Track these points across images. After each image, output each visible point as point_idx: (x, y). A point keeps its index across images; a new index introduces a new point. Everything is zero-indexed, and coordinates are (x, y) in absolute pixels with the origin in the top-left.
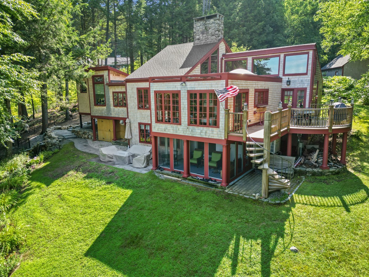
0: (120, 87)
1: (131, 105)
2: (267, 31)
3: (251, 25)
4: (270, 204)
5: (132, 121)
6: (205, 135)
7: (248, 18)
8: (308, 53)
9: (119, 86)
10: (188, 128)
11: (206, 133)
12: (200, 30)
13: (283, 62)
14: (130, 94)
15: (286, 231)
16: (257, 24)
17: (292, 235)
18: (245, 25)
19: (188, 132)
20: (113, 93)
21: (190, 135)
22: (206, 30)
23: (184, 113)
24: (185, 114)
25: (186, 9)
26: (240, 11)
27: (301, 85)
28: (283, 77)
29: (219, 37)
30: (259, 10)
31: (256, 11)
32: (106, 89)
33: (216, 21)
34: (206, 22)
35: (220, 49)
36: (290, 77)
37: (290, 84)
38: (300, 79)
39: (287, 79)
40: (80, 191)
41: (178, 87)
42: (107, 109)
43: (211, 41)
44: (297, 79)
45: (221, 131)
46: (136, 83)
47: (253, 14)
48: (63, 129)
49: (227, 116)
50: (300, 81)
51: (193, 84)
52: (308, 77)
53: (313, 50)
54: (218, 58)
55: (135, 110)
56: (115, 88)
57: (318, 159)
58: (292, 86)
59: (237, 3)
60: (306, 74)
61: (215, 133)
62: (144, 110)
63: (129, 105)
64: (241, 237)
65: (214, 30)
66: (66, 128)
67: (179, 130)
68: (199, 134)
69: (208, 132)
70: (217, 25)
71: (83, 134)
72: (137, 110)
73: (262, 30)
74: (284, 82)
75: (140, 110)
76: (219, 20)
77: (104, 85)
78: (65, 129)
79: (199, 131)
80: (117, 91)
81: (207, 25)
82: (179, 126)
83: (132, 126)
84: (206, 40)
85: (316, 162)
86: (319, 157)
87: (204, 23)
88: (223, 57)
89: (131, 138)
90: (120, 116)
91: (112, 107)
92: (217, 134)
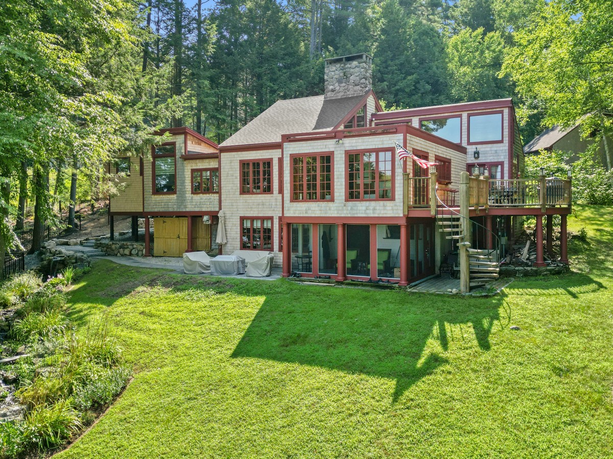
0: (207, 160)
1: (227, 188)
2: (422, 90)
3: (396, 79)
4: (474, 297)
5: (228, 216)
6: (374, 213)
7: (389, 68)
8: (502, 112)
9: (205, 160)
10: (345, 206)
11: (374, 209)
12: (335, 77)
13: (466, 125)
14: (227, 170)
15: (502, 315)
16: (404, 79)
17: (509, 318)
18: (385, 79)
19: (345, 212)
20: (193, 171)
21: (349, 215)
22: (345, 77)
23: (339, 184)
24: (341, 185)
25: (285, 49)
26: (376, 56)
27: (495, 158)
28: (468, 147)
29: (366, 87)
30: (408, 57)
31: (403, 58)
32: (178, 165)
33: (361, 64)
34: (345, 65)
35: (368, 105)
36: (479, 146)
37: (478, 157)
38: (493, 149)
39: (475, 150)
40: (175, 305)
41: (330, 146)
42: (177, 199)
43: (354, 94)
44: (488, 149)
45: (398, 204)
46: (239, 153)
47: (397, 62)
48: (72, 244)
49: (406, 182)
50: (493, 152)
51: (354, 141)
52: (505, 146)
53: (509, 107)
54: (366, 119)
55: (235, 196)
56: (197, 163)
57: (530, 256)
58: (482, 160)
59: (370, 44)
60: (501, 142)
61: (388, 208)
62: (251, 196)
63: (224, 188)
64: (446, 323)
65: (358, 78)
66: (79, 242)
67: (330, 209)
68: (363, 212)
69: (378, 208)
70: (362, 70)
71: (121, 247)
72: (239, 196)
73: (413, 88)
74: (470, 153)
75: (245, 196)
76: (365, 62)
77: (175, 160)
78: (76, 244)
79: (364, 208)
80: (201, 167)
81: (347, 70)
82: (330, 204)
83: (227, 223)
84: (345, 92)
85: (528, 259)
86: (531, 252)
87: (343, 67)
88: (372, 118)
89: (226, 243)
90: (204, 210)
91: (189, 195)
92: (392, 210)
